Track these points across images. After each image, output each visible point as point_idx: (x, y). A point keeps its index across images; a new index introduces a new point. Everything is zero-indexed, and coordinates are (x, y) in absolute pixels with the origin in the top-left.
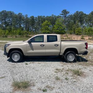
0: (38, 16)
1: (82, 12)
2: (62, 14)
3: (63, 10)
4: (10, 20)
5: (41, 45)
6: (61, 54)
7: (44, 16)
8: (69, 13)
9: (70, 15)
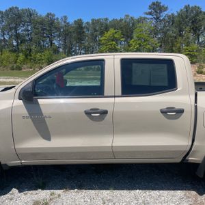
0: (93, 20)
1: (198, 8)
2: (150, 13)
3: (154, 4)
4: (28, 31)
5: (88, 113)
6: (191, 159)
7: (106, 19)
8: (166, 9)
9: (170, 14)
